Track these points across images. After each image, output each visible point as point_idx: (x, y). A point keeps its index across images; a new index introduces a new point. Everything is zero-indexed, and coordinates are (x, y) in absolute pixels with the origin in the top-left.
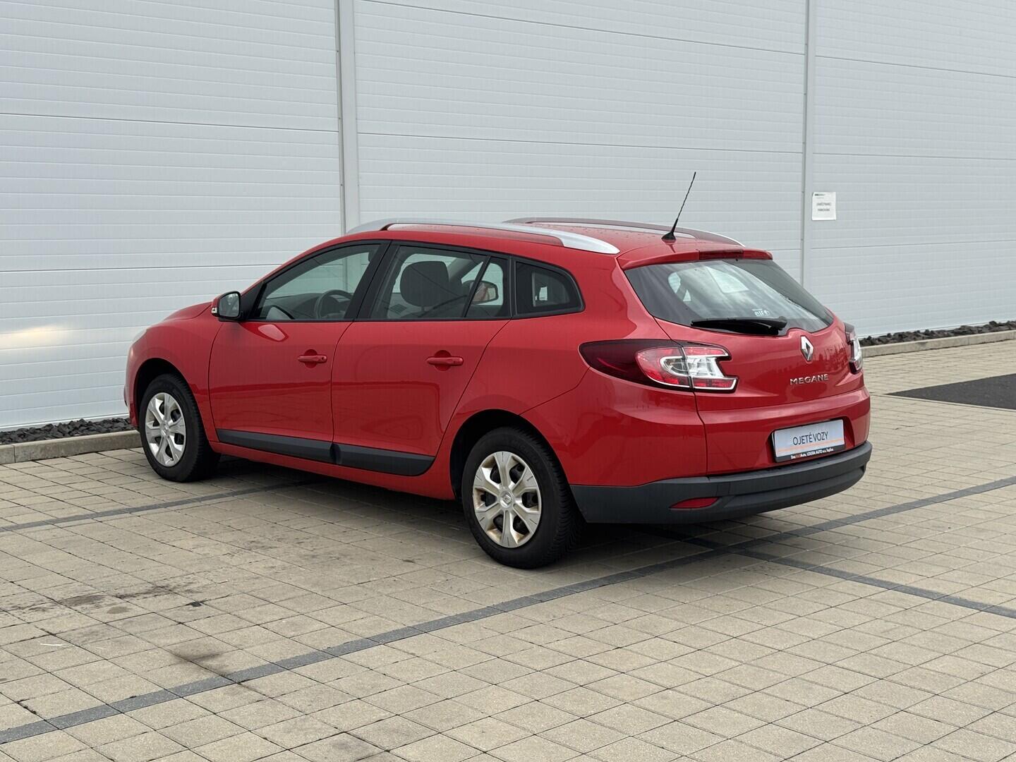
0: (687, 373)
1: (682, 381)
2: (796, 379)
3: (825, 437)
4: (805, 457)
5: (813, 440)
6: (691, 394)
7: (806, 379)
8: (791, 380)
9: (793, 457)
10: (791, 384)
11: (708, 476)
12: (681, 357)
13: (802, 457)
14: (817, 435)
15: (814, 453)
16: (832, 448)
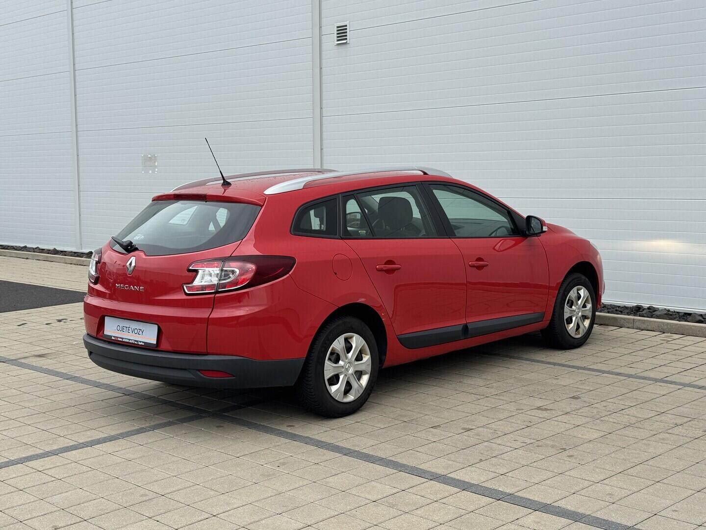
4: (120, 341)
5: (130, 331)
9: (113, 338)
13: (119, 341)
15: (128, 341)
16: (143, 342)
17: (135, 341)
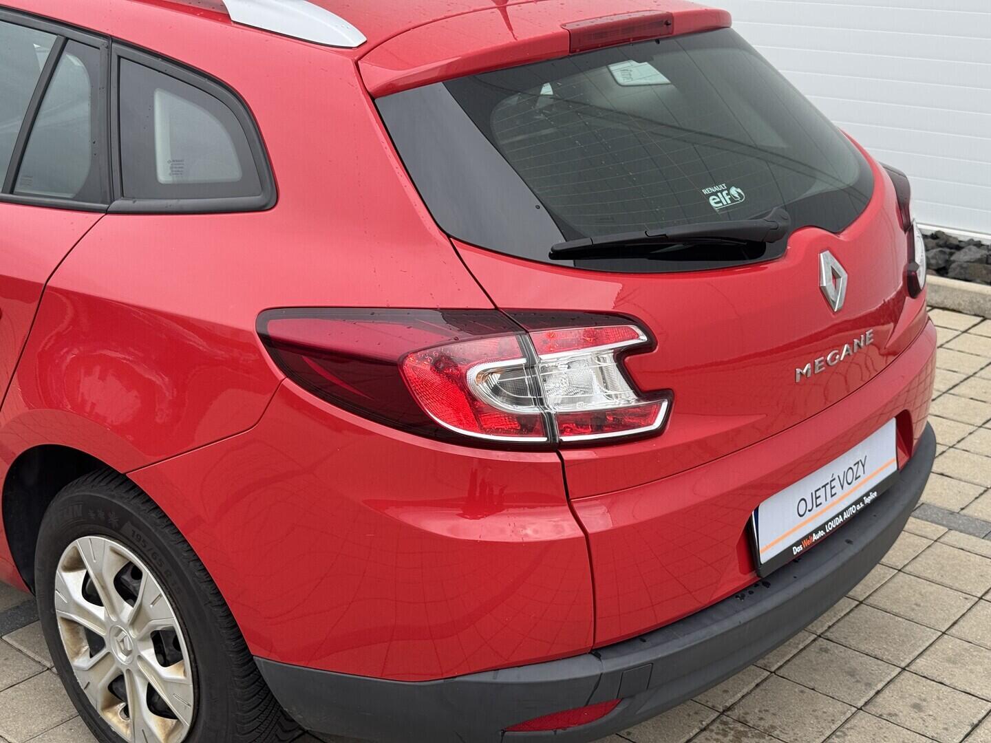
0: (541, 402)
1: (526, 425)
2: (808, 366)
3: (860, 472)
5: (837, 489)
6: (552, 458)
7: (829, 358)
8: (798, 370)
10: (798, 377)
11: (596, 652)
12: (523, 361)
14: (845, 474)
16: (872, 490)
17: (856, 503)
